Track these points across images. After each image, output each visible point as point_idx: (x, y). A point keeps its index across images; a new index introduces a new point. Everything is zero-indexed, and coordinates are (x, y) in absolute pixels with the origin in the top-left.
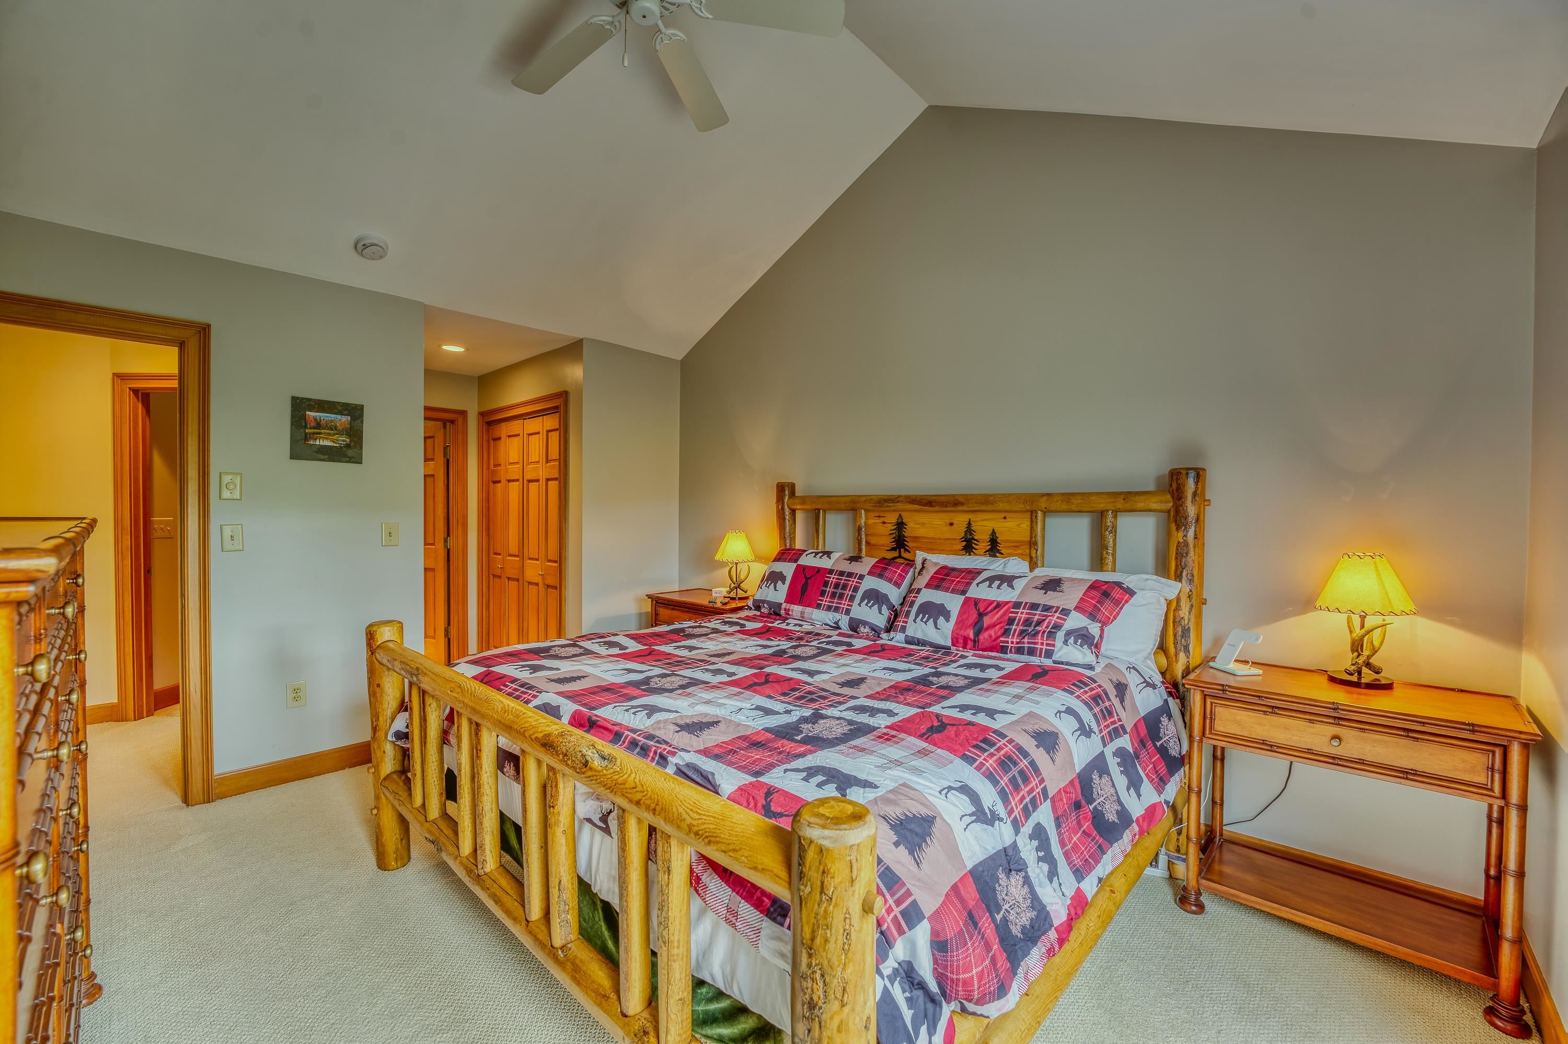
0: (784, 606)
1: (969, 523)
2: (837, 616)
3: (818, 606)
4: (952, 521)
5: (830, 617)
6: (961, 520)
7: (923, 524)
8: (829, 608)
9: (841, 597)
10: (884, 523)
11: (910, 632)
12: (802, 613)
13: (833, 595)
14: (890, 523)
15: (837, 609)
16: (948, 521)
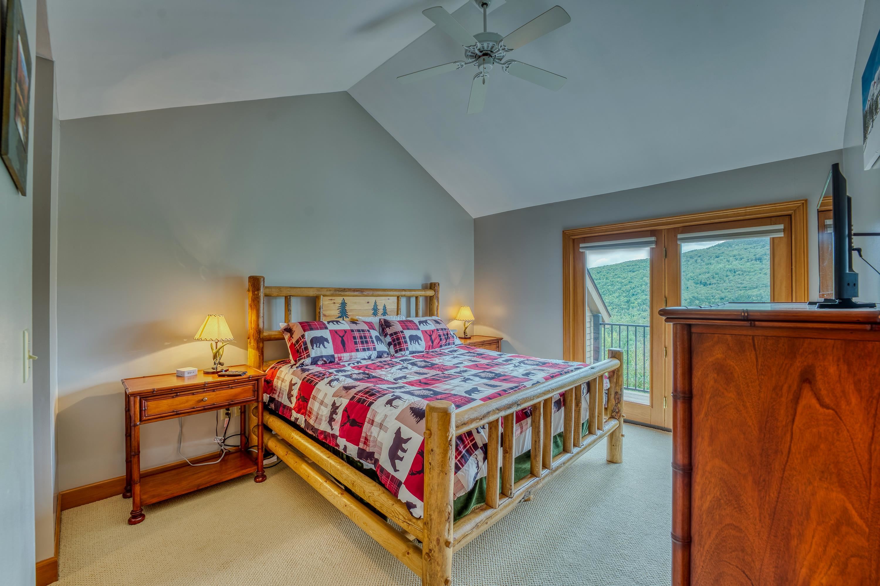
0: (336, 356)
1: (376, 302)
2: (371, 352)
3: (357, 350)
4: (368, 301)
5: (366, 354)
6: (372, 300)
7: (355, 303)
8: (364, 350)
9: (367, 342)
10: (334, 303)
11: (410, 349)
12: (351, 356)
13: (362, 343)
14: (338, 303)
15: (369, 349)
16: (367, 301)
